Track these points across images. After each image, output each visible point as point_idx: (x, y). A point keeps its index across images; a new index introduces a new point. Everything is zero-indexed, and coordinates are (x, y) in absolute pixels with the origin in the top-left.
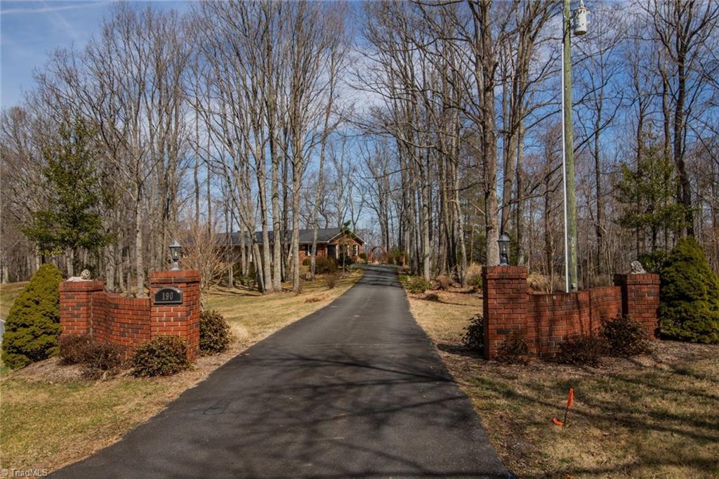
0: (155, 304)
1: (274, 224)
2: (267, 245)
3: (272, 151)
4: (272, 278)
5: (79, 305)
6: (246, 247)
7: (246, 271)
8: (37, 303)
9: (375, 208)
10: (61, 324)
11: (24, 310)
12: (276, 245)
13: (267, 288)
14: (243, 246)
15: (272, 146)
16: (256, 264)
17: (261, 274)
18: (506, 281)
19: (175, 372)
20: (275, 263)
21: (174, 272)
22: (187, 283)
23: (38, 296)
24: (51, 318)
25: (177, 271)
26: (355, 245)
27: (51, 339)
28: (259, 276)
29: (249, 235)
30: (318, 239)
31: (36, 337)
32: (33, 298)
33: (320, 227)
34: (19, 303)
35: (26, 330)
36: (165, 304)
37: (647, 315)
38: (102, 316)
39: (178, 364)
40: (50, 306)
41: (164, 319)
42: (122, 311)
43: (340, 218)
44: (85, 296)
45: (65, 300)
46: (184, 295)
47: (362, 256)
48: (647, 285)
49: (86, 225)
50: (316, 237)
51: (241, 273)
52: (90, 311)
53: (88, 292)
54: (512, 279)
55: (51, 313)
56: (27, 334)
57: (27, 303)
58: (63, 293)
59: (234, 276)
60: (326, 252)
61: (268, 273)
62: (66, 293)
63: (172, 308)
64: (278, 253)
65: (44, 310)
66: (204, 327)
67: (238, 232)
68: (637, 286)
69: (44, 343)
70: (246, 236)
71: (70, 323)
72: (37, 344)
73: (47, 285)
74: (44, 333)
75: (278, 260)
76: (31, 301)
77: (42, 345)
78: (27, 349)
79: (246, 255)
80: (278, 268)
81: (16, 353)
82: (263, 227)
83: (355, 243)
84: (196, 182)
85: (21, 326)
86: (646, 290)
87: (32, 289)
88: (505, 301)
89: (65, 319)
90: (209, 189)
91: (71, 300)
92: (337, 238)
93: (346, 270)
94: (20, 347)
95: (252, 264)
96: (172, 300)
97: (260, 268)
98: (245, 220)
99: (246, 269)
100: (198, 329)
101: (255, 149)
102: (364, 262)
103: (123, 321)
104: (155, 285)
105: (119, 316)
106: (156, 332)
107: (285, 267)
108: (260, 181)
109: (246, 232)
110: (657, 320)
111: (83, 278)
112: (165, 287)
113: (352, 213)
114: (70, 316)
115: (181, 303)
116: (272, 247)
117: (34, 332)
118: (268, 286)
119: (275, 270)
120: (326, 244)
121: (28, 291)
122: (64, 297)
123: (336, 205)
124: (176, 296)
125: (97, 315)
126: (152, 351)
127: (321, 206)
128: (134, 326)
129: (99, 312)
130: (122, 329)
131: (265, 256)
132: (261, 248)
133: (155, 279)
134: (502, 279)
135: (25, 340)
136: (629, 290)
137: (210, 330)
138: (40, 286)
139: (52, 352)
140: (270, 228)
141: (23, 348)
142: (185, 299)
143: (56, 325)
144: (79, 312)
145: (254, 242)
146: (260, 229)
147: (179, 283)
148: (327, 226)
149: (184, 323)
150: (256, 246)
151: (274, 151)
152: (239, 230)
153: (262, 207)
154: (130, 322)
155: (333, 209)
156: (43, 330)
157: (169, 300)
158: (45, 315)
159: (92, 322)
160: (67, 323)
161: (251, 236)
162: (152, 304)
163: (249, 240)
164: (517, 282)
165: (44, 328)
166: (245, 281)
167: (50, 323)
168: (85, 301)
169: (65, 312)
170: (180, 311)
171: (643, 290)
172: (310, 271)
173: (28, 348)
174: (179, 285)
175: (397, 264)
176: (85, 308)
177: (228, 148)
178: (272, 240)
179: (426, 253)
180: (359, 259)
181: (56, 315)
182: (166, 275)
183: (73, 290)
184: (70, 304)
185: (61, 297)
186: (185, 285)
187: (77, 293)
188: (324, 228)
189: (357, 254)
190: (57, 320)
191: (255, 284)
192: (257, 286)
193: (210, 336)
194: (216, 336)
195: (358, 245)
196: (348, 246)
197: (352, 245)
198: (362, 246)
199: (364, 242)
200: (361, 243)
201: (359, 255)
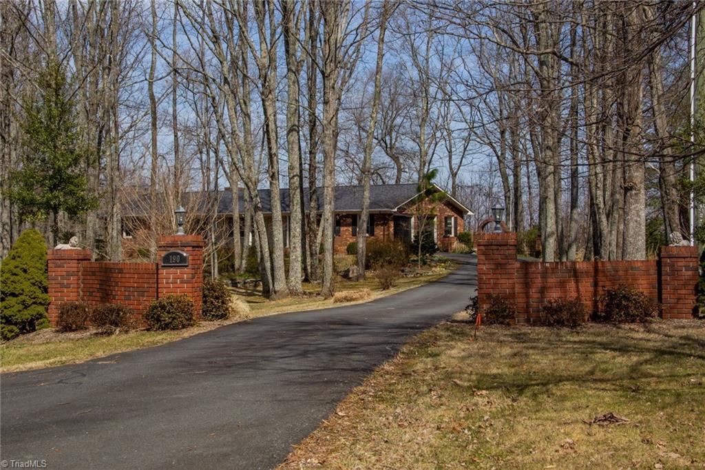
0: (163, 266)
1: (290, 179)
2: (277, 214)
3: (287, 51)
4: (287, 272)
5: (69, 274)
6: (242, 219)
7: (241, 263)
8: (25, 271)
9: (490, 144)
10: (49, 294)
11: (12, 278)
12: (294, 215)
13: (277, 289)
14: (236, 216)
15: (287, 43)
16: (259, 249)
17: (268, 265)
18: (495, 247)
19: (184, 327)
20: (293, 245)
21: (180, 236)
22: (193, 247)
23: (26, 264)
24: (40, 287)
25: (183, 236)
26: (450, 217)
27: (41, 309)
28: (264, 269)
29: (246, 196)
30: (372, 204)
31: (26, 307)
32: (21, 266)
33: (386, 180)
34: (6, 271)
35: (15, 299)
36: (172, 267)
37: (683, 292)
38: (94, 286)
39: (187, 320)
40: (39, 275)
41: (171, 281)
42: (127, 276)
43: (423, 164)
44: (76, 265)
45: (53, 269)
46: (190, 258)
47: (463, 238)
48: (684, 258)
49: (72, 187)
50: (367, 202)
51: (233, 266)
52: (80, 282)
53: (78, 260)
54: (500, 246)
55: (40, 283)
56: (17, 303)
57: (15, 271)
58: (52, 261)
59: (220, 271)
60: (392, 230)
61: (279, 262)
62: (56, 261)
63: (178, 271)
64: (296, 228)
65: (33, 278)
66: (207, 292)
67: (226, 189)
68: (673, 260)
69: (35, 313)
70: (241, 198)
71: (59, 294)
72: (27, 315)
73: (34, 253)
74: (34, 303)
75: (297, 241)
76: (18, 269)
77: (32, 315)
78: (17, 319)
79: (242, 234)
80: (297, 254)
81: (5, 324)
82: (271, 183)
83: (449, 212)
84: (152, 97)
85: (10, 295)
86: (682, 264)
87: (19, 257)
88: (493, 267)
89: (54, 290)
90: (175, 111)
91: (59, 269)
92: (413, 202)
93: (425, 263)
94: (10, 316)
95: (253, 250)
96: (180, 262)
97: (267, 255)
98: (242, 172)
99: (242, 259)
100: (201, 293)
101: (257, 48)
102: (467, 249)
103: (127, 284)
104: (163, 248)
105: (124, 280)
106: (164, 293)
107: (312, 255)
108: (267, 103)
109: (241, 190)
110: (696, 298)
111: (72, 246)
112: (172, 250)
113: (450, 152)
114: (59, 286)
115: (188, 266)
116: (286, 219)
117: (24, 301)
118: (280, 285)
119: (292, 257)
120: (390, 215)
121: (14, 259)
122: (53, 265)
123: (416, 138)
124: (183, 259)
125: (88, 286)
126: (163, 307)
127: (387, 138)
128: (141, 289)
129: (91, 282)
130: (127, 293)
131: (275, 233)
132: (269, 220)
133: (163, 243)
134: (491, 245)
135: (15, 309)
136: (663, 264)
137: (212, 297)
138: (27, 253)
139: (42, 323)
140: (283, 183)
141: (14, 318)
142: (191, 262)
143: (45, 296)
144: (69, 282)
145: (256, 209)
146: (265, 185)
147: (186, 247)
148: (398, 178)
149: (190, 285)
150: (260, 216)
151: (291, 51)
152: (228, 185)
153: (270, 149)
154: (135, 285)
155: (409, 144)
156: (34, 300)
157: (176, 262)
158: (34, 284)
159: (81, 293)
160: (56, 294)
161: (251, 198)
162: (160, 267)
163: (247, 205)
164: (506, 248)
165: (34, 298)
166: (239, 279)
167: (39, 293)
168: (75, 269)
169: (54, 282)
170: (186, 273)
171: (679, 264)
172: (357, 263)
173: (19, 317)
174: (186, 249)
175: (531, 255)
176: (76, 278)
177: (212, 46)
178: (286, 205)
179: (549, 230)
180: (456, 245)
181: (45, 284)
182: (173, 239)
183: (62, 258)
184: (59, 273)
185: (49, 265)
186: (191, 248)
187: (67, 261)
188: (393, 182)
189: (453, 235)
190: (45, 290)
191: (256, 286)
192: (260, 288)
193: (212, 303)
194: (218, 302)
195: (456, 215)
196: (435, 219)
197: (443, 217)
198: (462, 217)
199: (468, 212)
200: (460, 212)
201: (455, 236)
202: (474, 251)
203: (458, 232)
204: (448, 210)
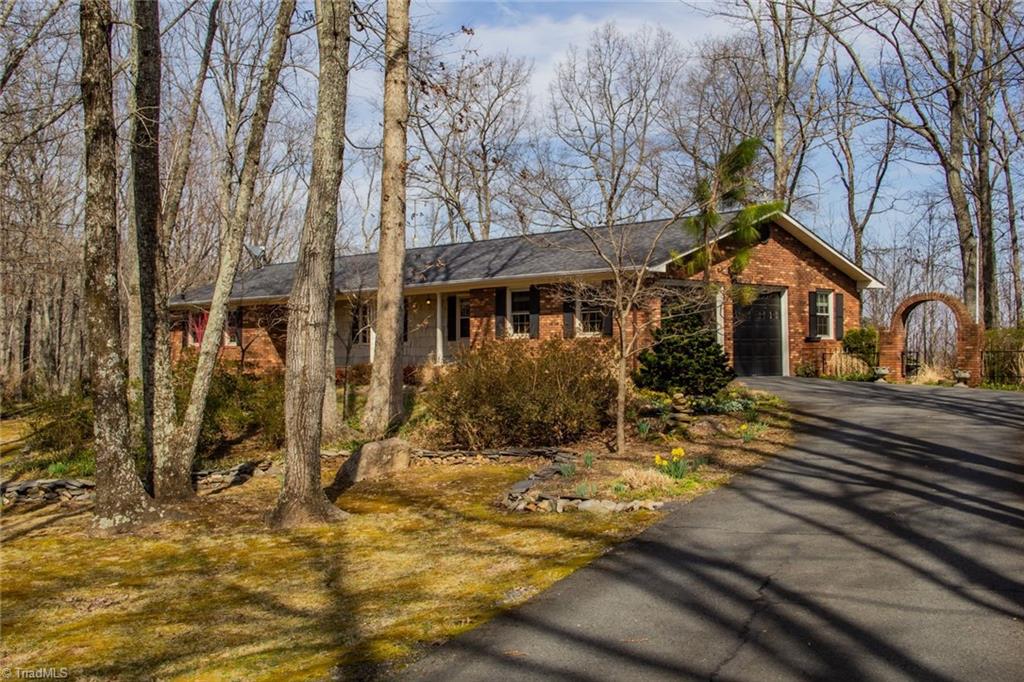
26: (825, 293)
47: (857, 344)
83: (821, 282)
102: (863, 370)
180: (837, 359)
189: (831, 336)
195: (838, 290)
196: (784, 299)
197: (806, 293)
198: (858, 296)
199: (870, 281)
200: (851, 283)
201: (838, 338)
202: (882, 376)
203: (845, 329)
204: (820, 276)
